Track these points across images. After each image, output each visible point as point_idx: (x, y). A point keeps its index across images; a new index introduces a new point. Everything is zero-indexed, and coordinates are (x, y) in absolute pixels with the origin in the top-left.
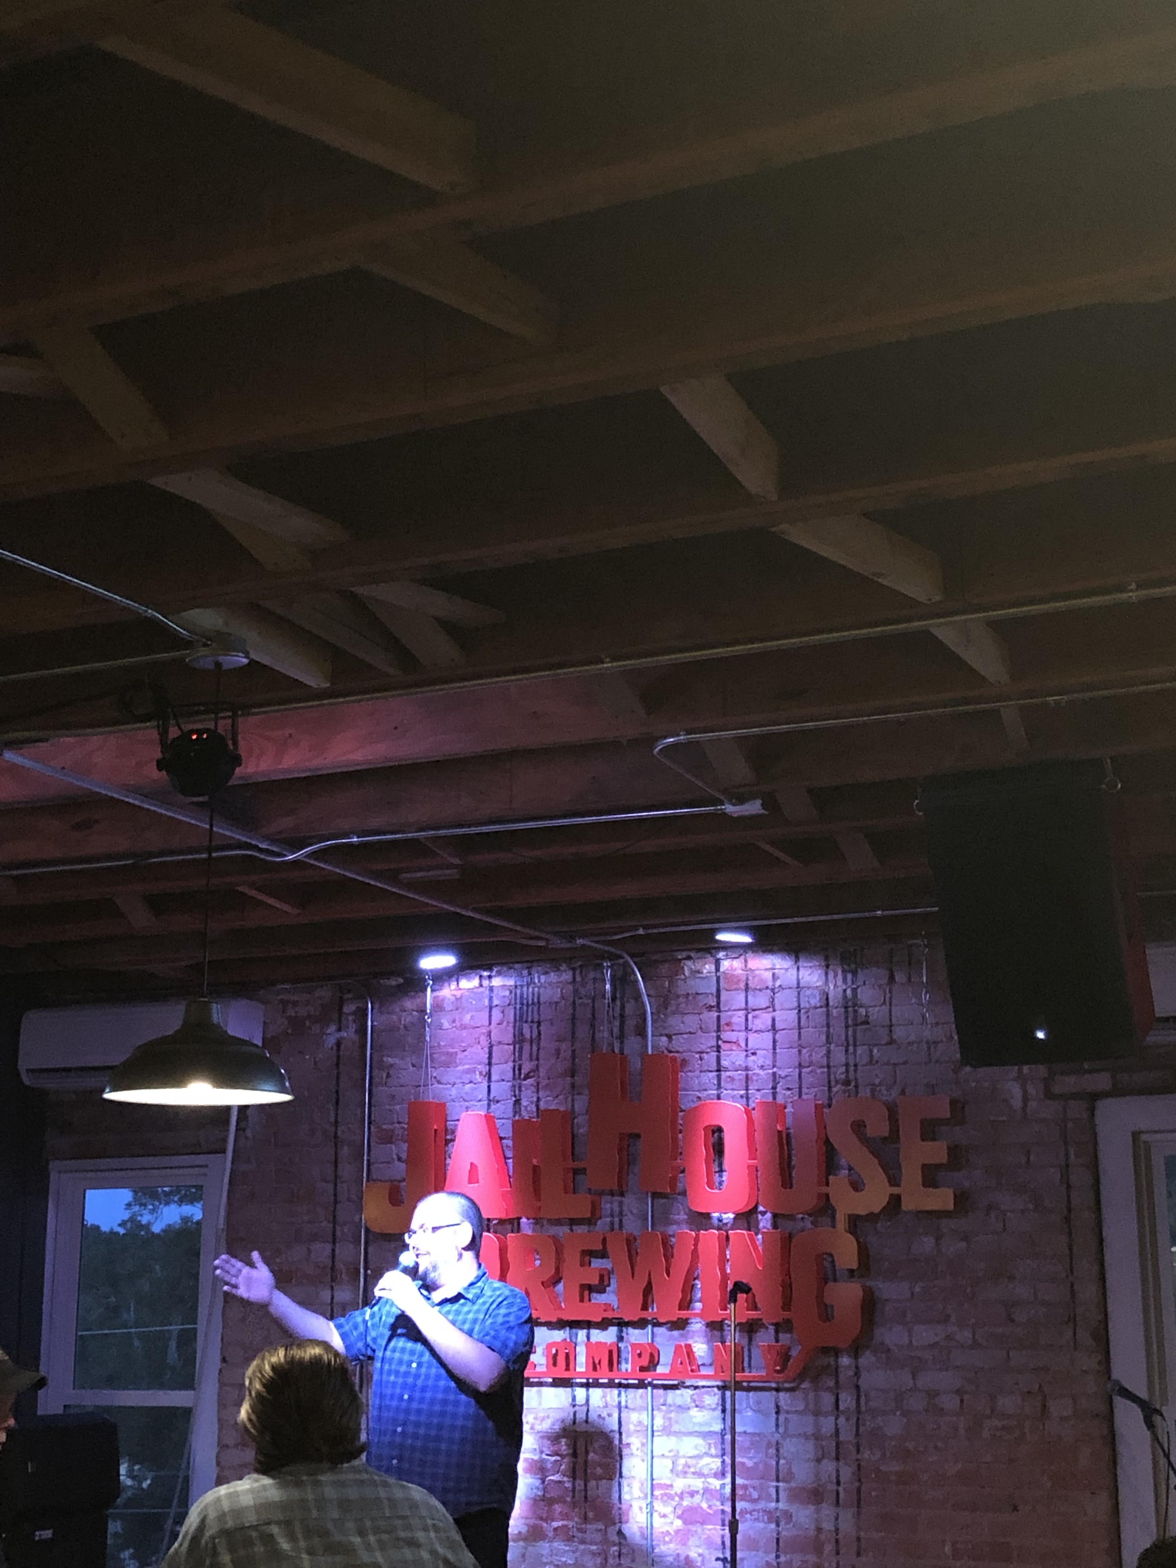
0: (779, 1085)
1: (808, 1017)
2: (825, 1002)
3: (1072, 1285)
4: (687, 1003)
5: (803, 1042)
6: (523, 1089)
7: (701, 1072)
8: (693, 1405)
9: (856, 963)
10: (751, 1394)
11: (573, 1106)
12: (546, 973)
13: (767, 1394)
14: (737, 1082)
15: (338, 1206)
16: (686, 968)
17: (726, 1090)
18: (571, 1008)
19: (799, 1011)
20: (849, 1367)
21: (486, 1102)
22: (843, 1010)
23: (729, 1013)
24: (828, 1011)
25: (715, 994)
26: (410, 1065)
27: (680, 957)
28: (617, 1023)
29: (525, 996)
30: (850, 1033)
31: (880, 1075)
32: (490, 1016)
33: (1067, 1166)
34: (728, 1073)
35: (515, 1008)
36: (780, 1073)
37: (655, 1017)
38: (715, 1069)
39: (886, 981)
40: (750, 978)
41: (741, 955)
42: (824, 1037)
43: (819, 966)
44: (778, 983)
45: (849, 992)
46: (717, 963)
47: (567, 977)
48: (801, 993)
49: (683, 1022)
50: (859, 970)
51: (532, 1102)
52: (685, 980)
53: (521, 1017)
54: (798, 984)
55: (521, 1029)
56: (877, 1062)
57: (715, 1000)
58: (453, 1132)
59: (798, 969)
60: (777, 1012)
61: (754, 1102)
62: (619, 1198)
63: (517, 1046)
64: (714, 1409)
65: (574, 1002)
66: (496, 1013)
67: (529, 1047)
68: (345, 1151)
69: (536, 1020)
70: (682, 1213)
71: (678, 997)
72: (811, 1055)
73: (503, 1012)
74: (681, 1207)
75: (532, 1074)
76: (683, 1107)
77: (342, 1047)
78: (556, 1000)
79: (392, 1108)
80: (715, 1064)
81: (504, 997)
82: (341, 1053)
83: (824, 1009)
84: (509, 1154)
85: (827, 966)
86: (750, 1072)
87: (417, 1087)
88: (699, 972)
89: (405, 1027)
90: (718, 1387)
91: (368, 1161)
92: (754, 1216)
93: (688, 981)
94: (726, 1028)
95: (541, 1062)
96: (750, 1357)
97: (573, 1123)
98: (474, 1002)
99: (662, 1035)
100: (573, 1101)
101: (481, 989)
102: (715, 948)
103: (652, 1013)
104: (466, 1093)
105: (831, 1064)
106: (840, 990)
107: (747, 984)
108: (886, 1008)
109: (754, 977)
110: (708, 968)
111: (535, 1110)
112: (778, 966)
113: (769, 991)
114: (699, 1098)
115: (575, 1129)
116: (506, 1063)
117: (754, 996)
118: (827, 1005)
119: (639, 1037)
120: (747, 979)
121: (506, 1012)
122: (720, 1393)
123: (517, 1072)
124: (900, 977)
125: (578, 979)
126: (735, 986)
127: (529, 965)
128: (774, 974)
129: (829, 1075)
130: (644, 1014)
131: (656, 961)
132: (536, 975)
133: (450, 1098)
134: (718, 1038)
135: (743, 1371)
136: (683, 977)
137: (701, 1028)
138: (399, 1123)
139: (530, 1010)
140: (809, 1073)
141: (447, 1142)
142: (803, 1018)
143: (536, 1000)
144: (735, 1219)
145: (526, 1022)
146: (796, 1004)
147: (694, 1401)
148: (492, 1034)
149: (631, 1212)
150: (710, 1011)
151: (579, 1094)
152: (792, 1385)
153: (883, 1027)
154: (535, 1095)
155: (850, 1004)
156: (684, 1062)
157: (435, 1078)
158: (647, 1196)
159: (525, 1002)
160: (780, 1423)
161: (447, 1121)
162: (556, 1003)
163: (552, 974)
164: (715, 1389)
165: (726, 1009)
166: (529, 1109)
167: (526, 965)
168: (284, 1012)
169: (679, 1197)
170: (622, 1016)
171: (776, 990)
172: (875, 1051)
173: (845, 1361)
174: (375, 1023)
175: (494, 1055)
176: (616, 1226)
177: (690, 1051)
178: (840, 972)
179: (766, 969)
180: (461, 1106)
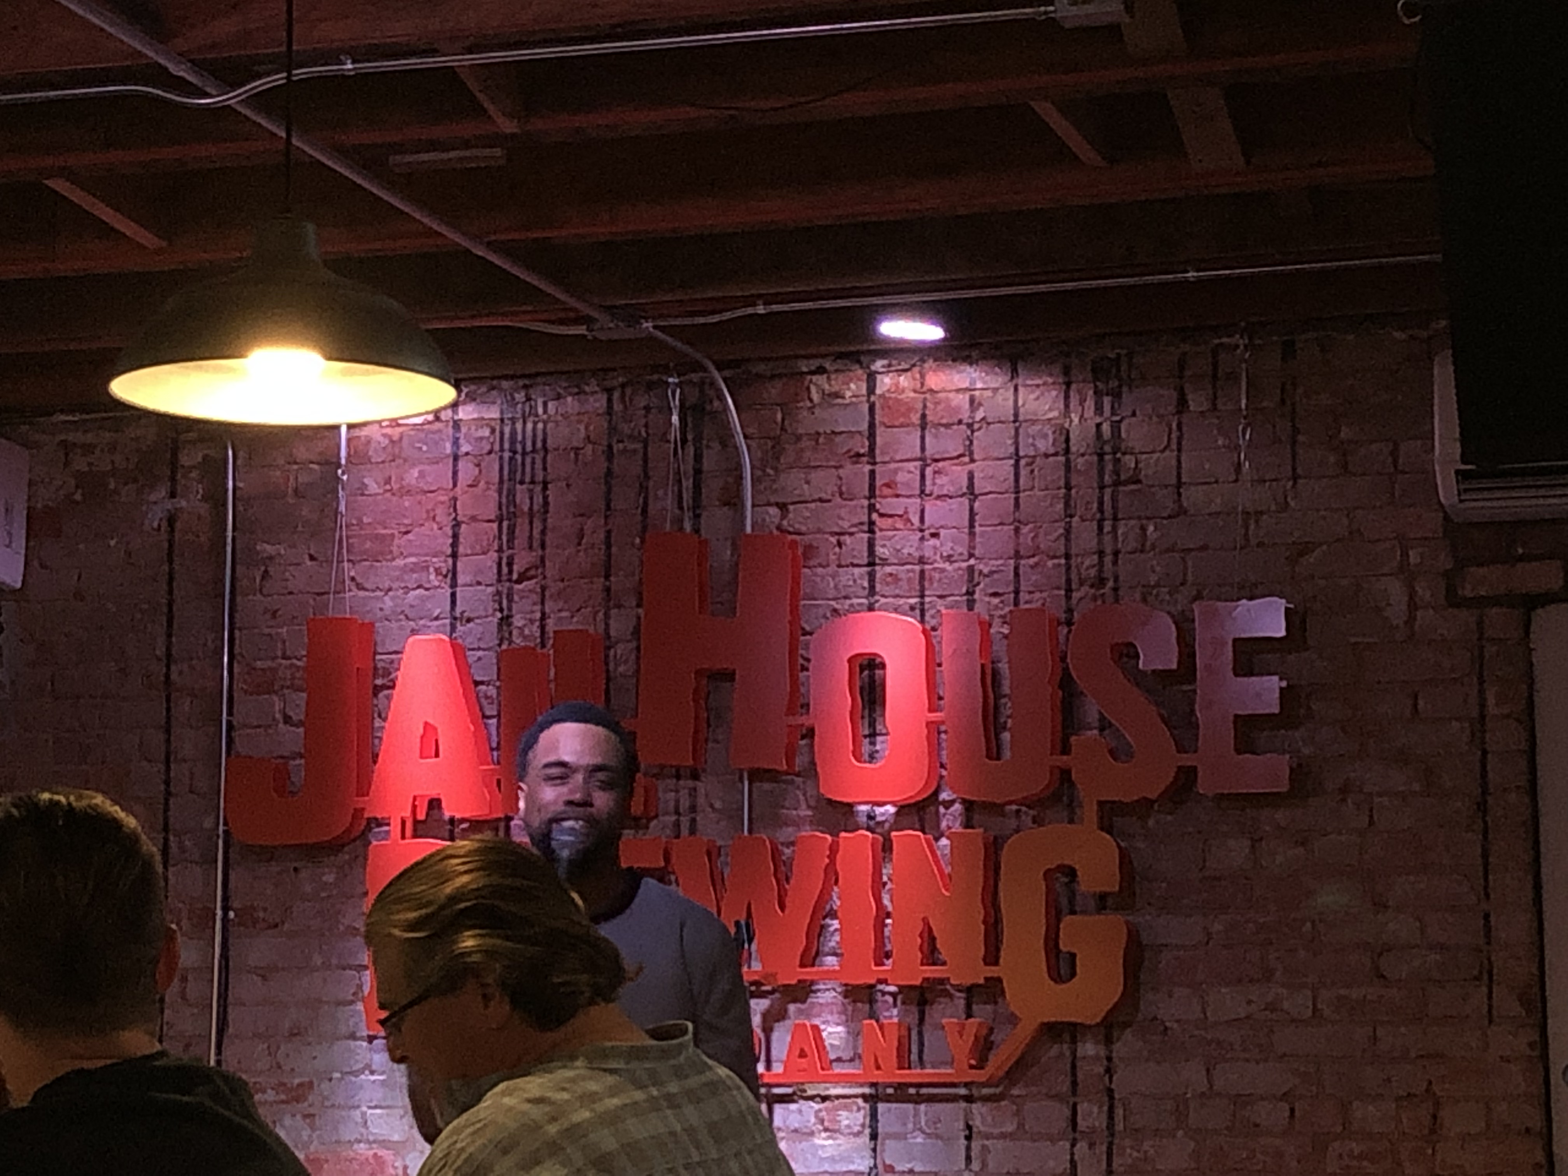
0: (977, 589)
1: (1032, 471)
2: (1064, 446)
3: (1487, 917)
4: (815, 449)
5: (1022, 515)
6: (516, 598)
7: (839, 566)
8: (821, 1128)
9: (1120, 379)
10: (922, 1107)
11: (607, 625)
12: (558, 397)
13: (950, 1106)
14: (904, 584)
15: (172, 801)
16: (813, 389)
17: (883, 596)
18: (603, 458)
19: (1017, 462)
20: (1097, 1058)
21: (448, 621)
22: (1095, 458)
23: (893, 466)
24: (1068, 461)
25: (866, 433)
26: (307, 557)
27: (805, 369)
28: (688, 483)
29: (520, 438)
30: (1107, 498)
31: (1158, 569)
32: (455, 473)
33: (1483, 717)
34: (888, 569)
35: (501, 458)
36: (981, 567)
37: (759, 473)
38: (865, 561)
39: (1171, 409)
40: (928, 404)
41: (914, 365)
42: (1060, 506)
43: (1054, 383)
44: (979, 415)
45: (1106, 428)
46: (871, 378)
47: (597, 405)
48: (1021, 431)
49: (808, 482)
50: (1125, 389)
51: (532, 621)
52: (811, 409)
53: (513, 472)
54: (1016, 415)
55: (512, 493)
56: (1153, 547)
57: (867, 443)
58: (387, 673)
59: (1016, 389)
60: (977, 463)
61: (933, 617)
62: (690, 783)
63: (505, 524)
64: (858, 1134)
65: (610, 447)
66: (467, 470)
67: (527, 527)
68: (184, 706)
69: (540, 477)
70: (804, 806)
71: (799, 438)
72: (1036, 536)
73: (478, 465)
74: (801, 797)
75: (532, 572)
76: (808, 628)
77: (178, 525)
78: (575, 444)
79: (273, 631)
80: (866, 554)
81: (481, 438)
82: (177, 536)
83: (1062, 459)
84: (491, 710)
85: (1068, 384)
86: (927, 567)
87: (318, 594)
88: (837, 395)
89: (296, 491)
90: (864, 1097)
91: (229, 723)
92: (932, 809)
93: (817, 411)
94: (887, 491)
95: (548, 551)
96: (921, 1044)
97: (607, 656)
98: (425, 448)
99: (769, 504)
100: (607, 616)
101: (438, 425)
102: (869, 352)
103: (753, 467)
104: (412, 606)
105: (1073, 551)
106: (1091, 424)
107: (924, 416)
108: (1170, 455)
109: (937, 403)
110: (855, 388)
111: (538, 634)
112: (979, 385)
113: (963, 427)
114: (835, 611)
115: (612, 666)
116: (484, 553)
117: (936, 436)
118: (1067, 451)
119: (726, 509)
120: (925, 407)
121: (483, 464)
122: (867, 1106)
123: (505, 570)
124: (1197, 402)
125: (617, 407)
126: (902, 420)
127: (527, 382)
128: (972, 400)
129: (1068, 568)
130: (739, 467)
131: (758, 375)
132: (540, 402)
133: (380, 614)
134: (872, 508)
135: (909, 1068)
136: (809, 404)
137: (841, 494)
138: (284, 657)
139: (528, 460)
140: (1032, 567)
141: (377, 690)
142: (1023, 472)
143: (539, 445)
144: (897, 814)
145: (522, 482)
146: (1012, 450)
147: (822, 1121)
148: (458, 503)
149: (712, 806)
150: (857, 463)
151: (619, 606)
152: (998, 1090)
153: (1166, 486)
154: (538, 607)
155: (1107, 448)
156: (810, 550)
157: (353, 579)
158: (741, 780)
159: (519, 447)
160: (973, 1154)
161: (375, 653)
162: (578, 449)
163: (569, 399)
164: (860, 1101)
165: (887, 459)
166: (527, 632)
167: (521, 383)
168: (66, 464)
169: (799, 780)
170: (698, 472)
171: (976, 426)
172: (1151, 528)
173: (1089, 1048)
174: (241, 485)
175: (461, 540)
176: (685, 832)
177: (819, 531)
178: (1091, 392)
179: (958, 391)
180: (401, 628)
